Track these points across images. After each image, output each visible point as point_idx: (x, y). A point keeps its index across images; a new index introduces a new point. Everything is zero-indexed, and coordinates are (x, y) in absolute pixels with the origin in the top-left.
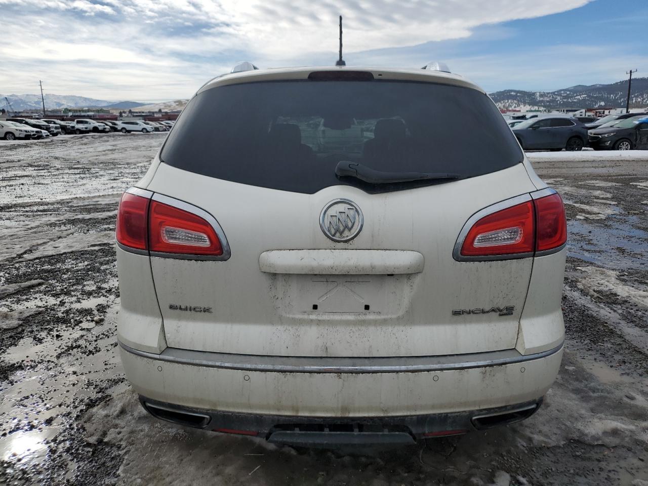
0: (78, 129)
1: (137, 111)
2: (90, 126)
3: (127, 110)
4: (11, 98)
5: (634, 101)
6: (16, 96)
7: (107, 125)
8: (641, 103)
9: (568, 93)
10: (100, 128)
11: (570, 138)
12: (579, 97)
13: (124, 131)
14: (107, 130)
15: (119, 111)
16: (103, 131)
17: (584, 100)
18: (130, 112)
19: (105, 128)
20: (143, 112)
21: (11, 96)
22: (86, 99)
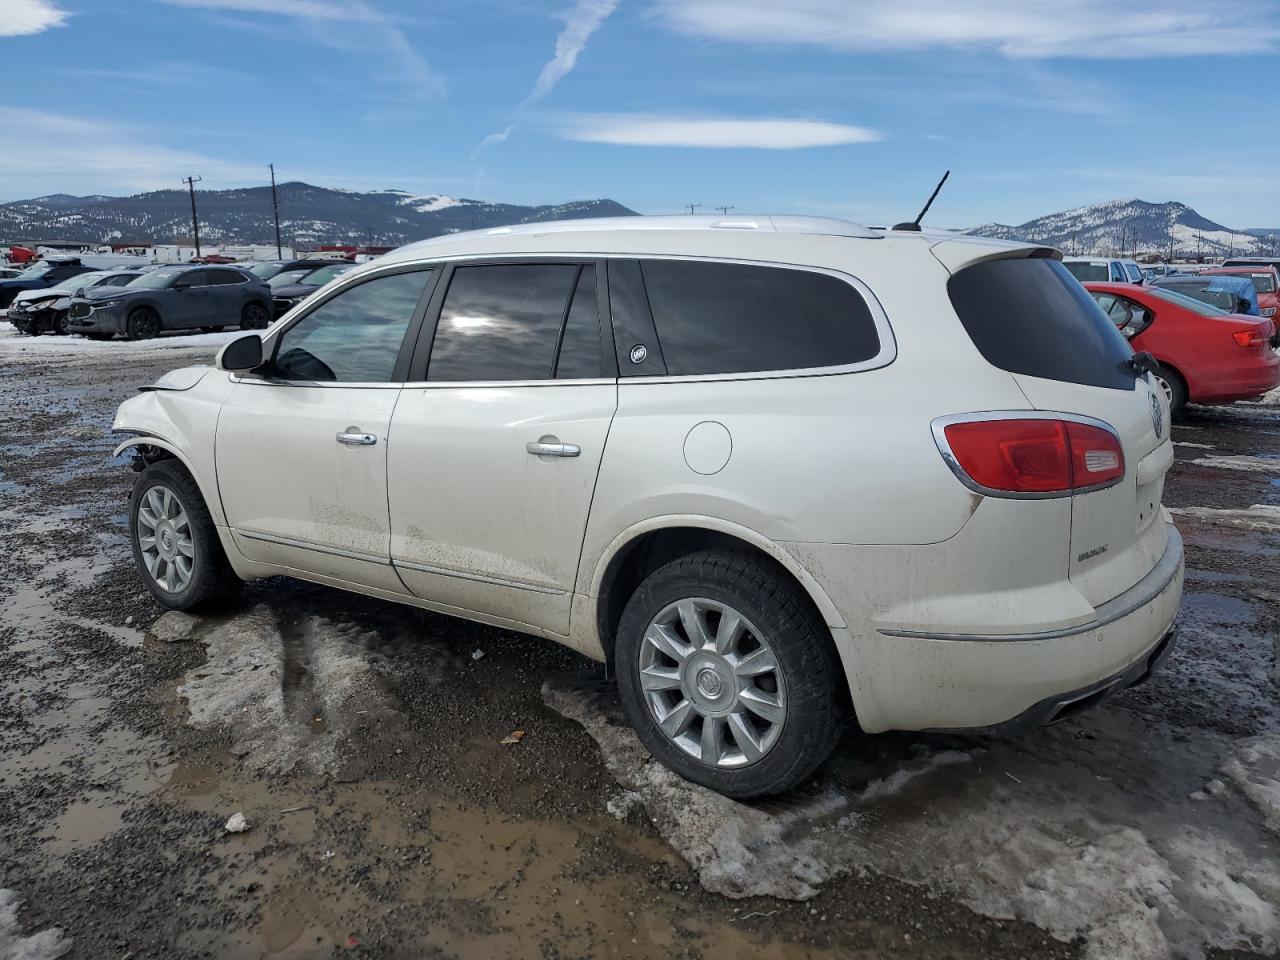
5: (175, 232)
8: (188, 236)
9: (39, 208)
11: (246, 306)
12: (66, 219)
17: (77, 224)
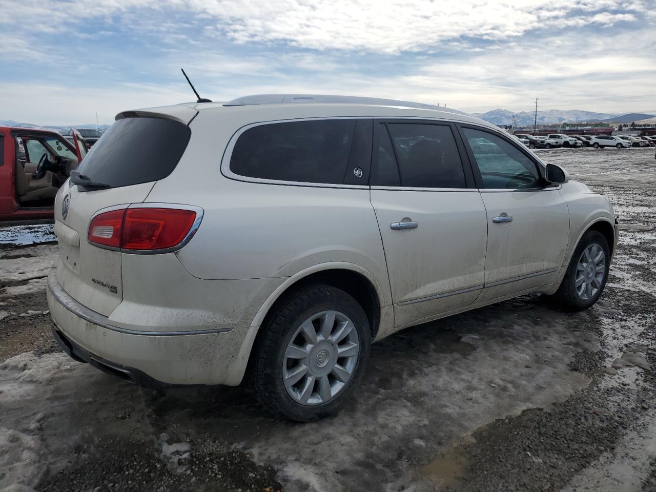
0: (548, 144)
1: (641, 124)
2: (561, 141)
3: (629, 124)
4: (521, 115)
6: (525, 113)
7: (579, 139)
10: (571, 143)
13: (596, 146)
14: (578, 145)
15: (619, 124)
16: (575, 146)
18: (633, 125)
19: (577, 143)
20: (649, 125)
21: (520, 113)
22: (587, 113)
